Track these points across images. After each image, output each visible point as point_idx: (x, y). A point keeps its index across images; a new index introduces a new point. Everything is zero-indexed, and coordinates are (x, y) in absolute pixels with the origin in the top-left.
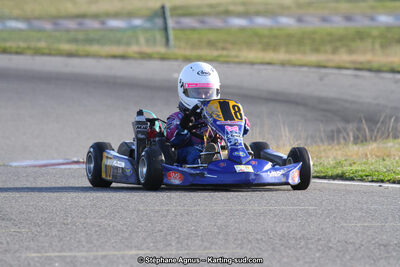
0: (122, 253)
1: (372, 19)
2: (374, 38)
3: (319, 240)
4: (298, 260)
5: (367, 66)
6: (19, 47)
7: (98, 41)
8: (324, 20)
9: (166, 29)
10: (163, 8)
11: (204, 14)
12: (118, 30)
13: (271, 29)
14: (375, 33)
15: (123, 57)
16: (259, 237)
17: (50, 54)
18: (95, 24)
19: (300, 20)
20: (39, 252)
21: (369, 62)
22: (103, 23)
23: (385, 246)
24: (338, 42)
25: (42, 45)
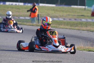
1: (81, 20)
2: (84, 24)
8: (70, 20)
14: (84, 23)
18: (17, 18)
19: (64, 19)
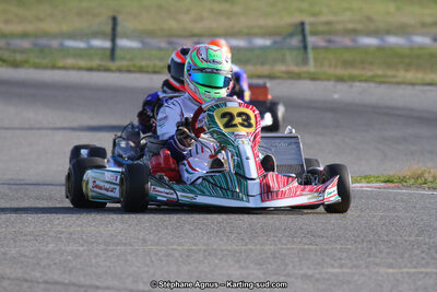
6: (155, 66)
9: (305, 47)
10: (302, 24)
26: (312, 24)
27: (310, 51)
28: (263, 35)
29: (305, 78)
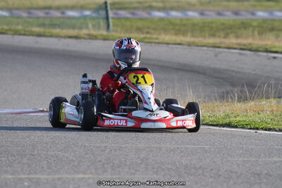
0: (72, 176)
1: (253, 14)
2: (254, 27)
3: (212, 170)
4: (197, 183)
5: (249, 47)
7: (59, 26)
8: (219, 14)
9: (107, 18)
10: (106, 3)
11: (135, 8)
12: (74, 18)
13: (181, 20)
14: (255, 24)
15: (76, 37)
16: (169, 167)
17: (24, 35)
18: (58, 14)
19: (202, 14)
20: (13, 175)
21: (250, 44)
22: (63, 13)
23: (258, 175)
24: (228, 29)
25: (20, 27)
26: (113, 4)
27: (111, 20)
28: (90, 9)
29: (99, 39)
